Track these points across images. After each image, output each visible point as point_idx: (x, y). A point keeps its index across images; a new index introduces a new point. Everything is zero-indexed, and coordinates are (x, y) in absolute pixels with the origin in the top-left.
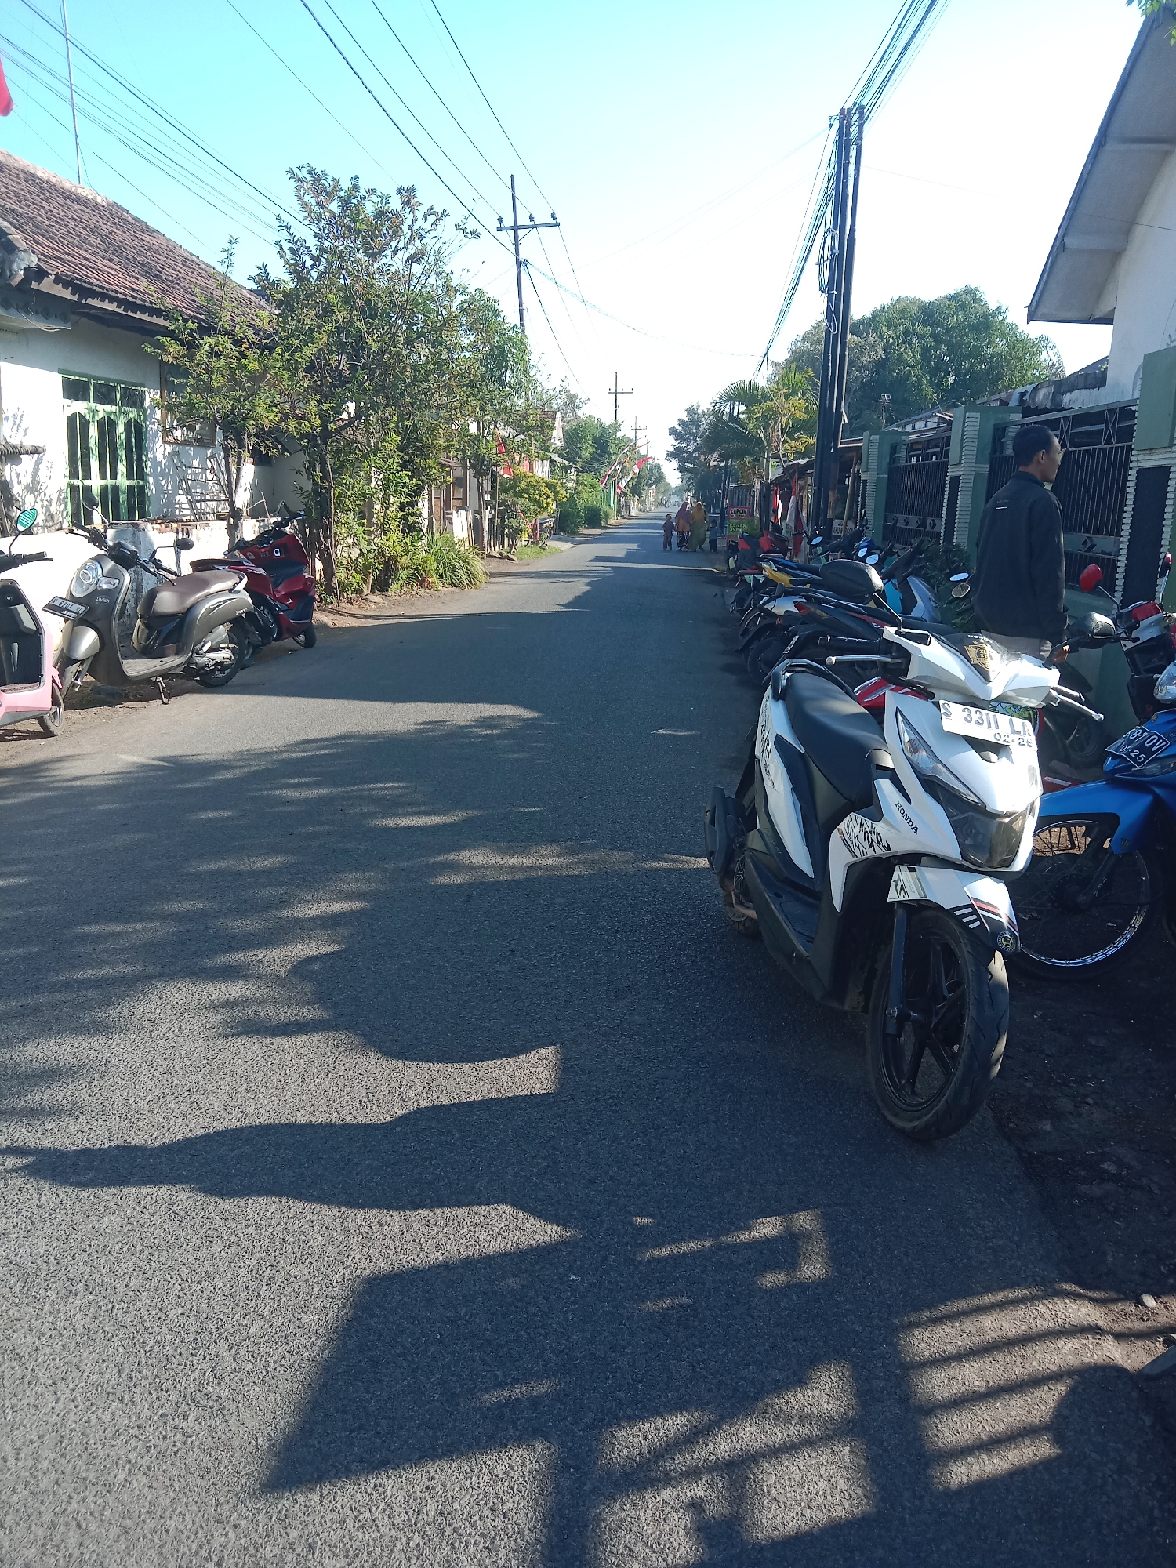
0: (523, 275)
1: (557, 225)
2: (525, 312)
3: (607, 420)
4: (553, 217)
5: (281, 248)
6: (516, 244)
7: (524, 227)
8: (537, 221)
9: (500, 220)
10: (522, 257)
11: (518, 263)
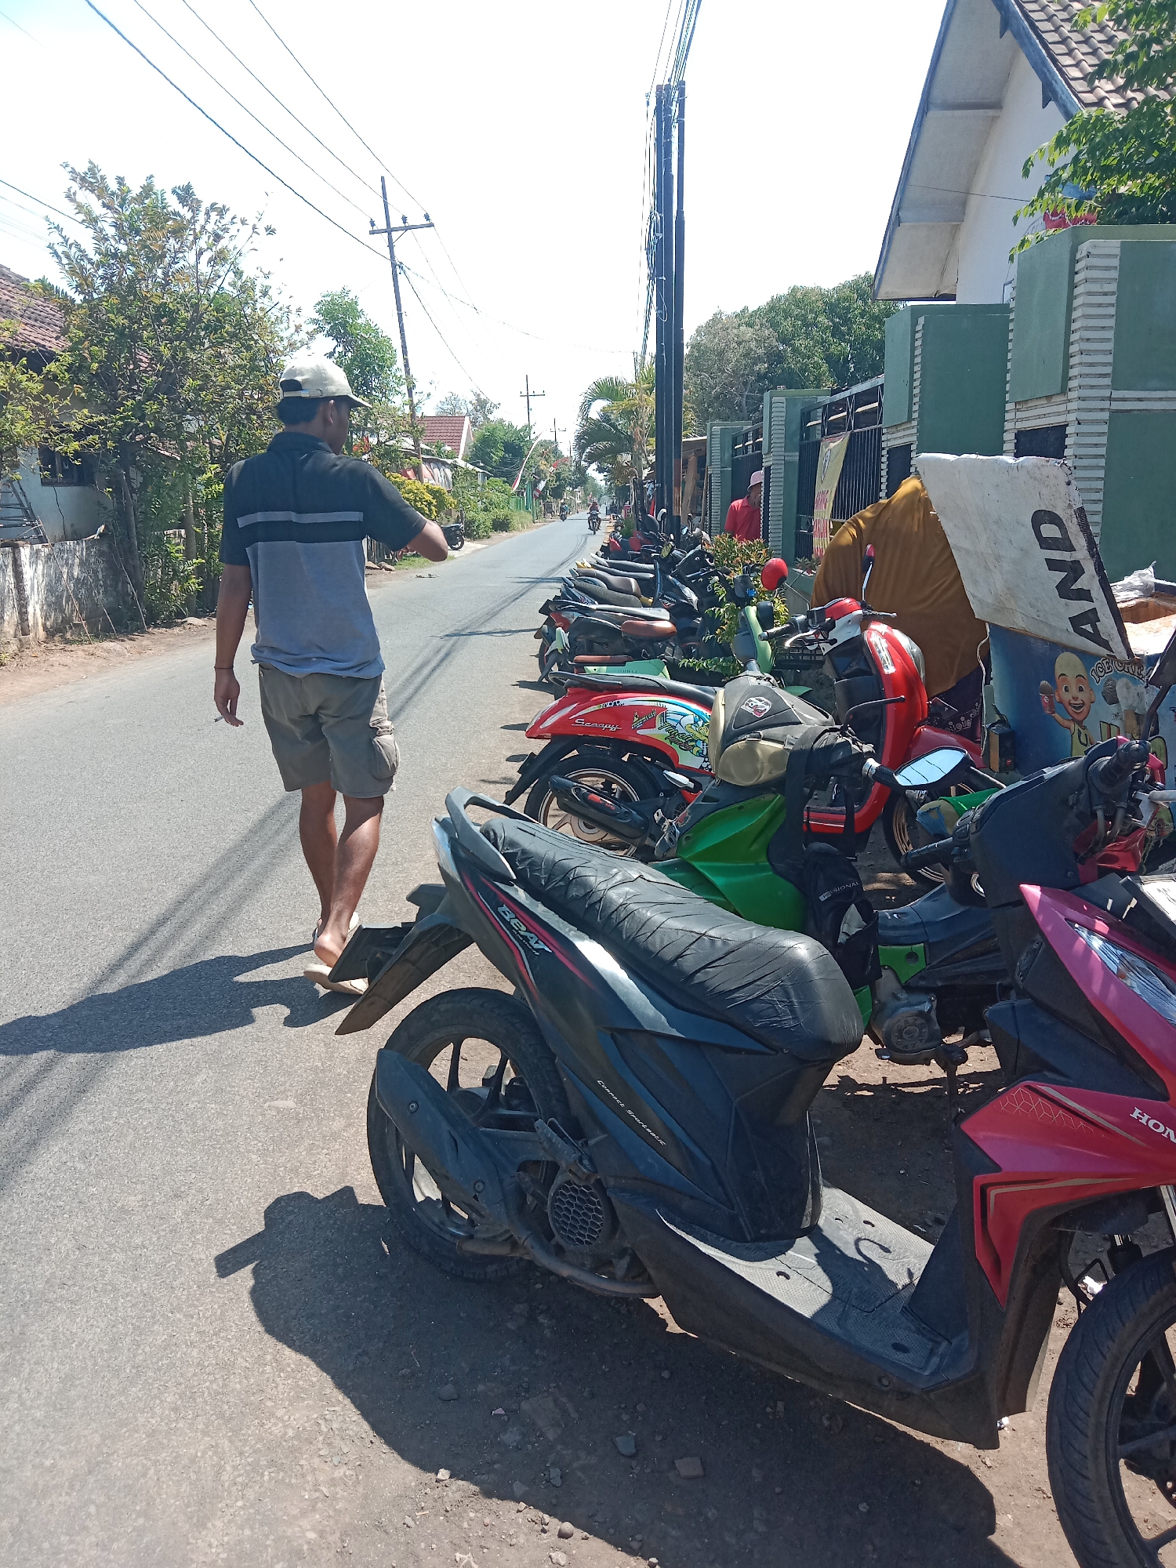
0: (401, 278)
1: (431, 225)
2: (403, 315)
3: (519, 423)
4: (427, 217)
5: (55, 253)
6: (391, 246)
7: (396, 229)
8: (410, 222)
9: (372, 224)
10: (399, 258)
11: (394, 266)
